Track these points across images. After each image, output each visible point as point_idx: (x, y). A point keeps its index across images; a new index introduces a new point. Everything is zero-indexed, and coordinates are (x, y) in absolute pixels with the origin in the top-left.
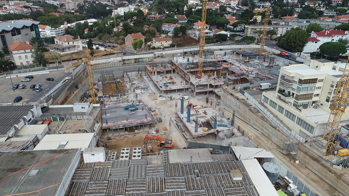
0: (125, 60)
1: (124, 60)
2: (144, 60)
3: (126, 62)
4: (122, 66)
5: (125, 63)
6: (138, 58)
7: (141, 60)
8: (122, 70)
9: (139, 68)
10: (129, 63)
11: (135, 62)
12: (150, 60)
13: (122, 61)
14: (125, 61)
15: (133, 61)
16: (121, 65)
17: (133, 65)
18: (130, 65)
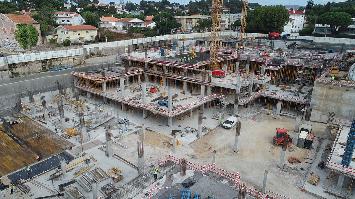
0: (15, 64)
1: (12, 66)
2: (64, 62)
3: (19, 70)
4: (11, 81)
5: (17, 74)
6: (50, 59)
7: (57, 63)
8: (12, 92)
9: (58, 83)
10: (29, 73)
11: (44, 69)
12: (77, 62)
13: (7, 68)
14: (15, 68)
15: (38, 67)
16: (6, 77)
17: (40, 76)
18: (34, 77)
